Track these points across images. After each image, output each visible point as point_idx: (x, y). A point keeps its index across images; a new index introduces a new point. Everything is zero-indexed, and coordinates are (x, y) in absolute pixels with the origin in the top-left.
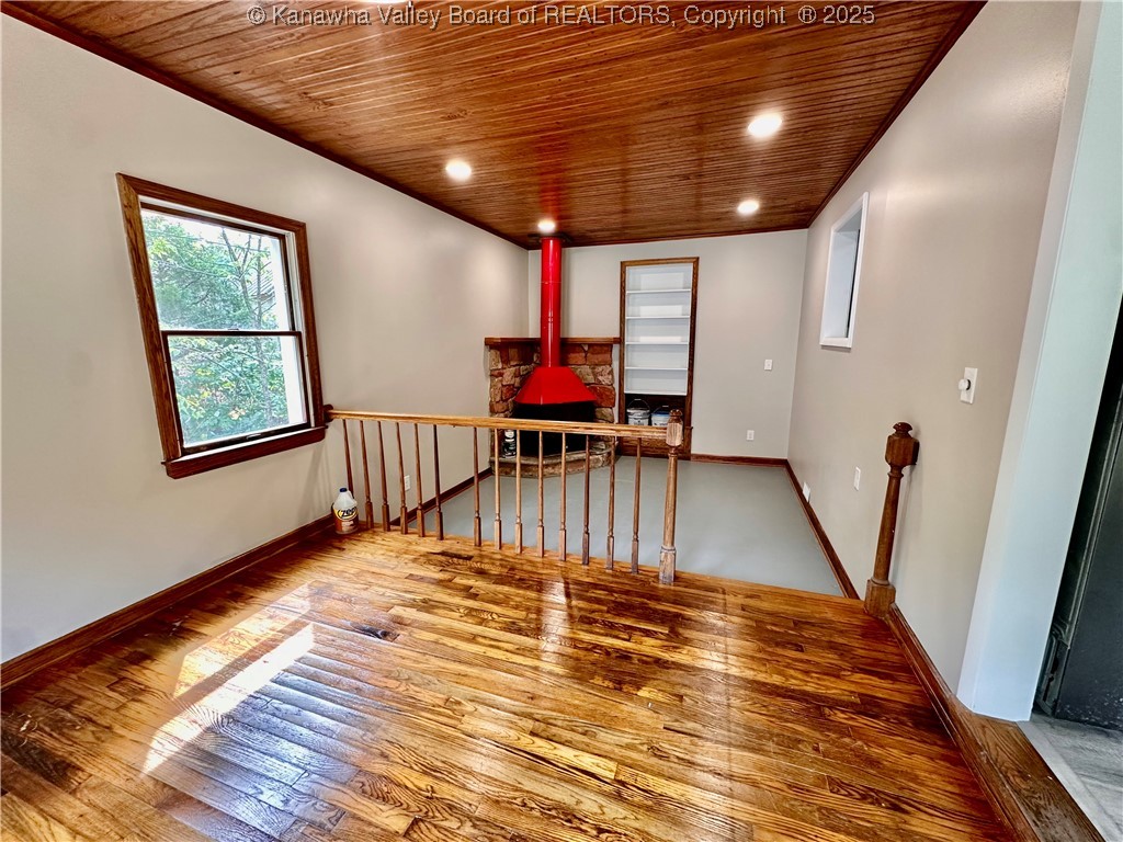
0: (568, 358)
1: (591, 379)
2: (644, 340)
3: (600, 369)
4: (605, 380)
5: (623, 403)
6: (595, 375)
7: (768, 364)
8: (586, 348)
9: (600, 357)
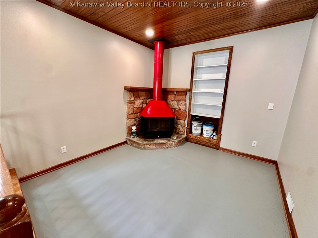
0: (168, 97)
1: (176, 107)
2: (203, 90)
3: (180, 103)
4: (182, 107)
5: (190, 119)
6: (178, 105)
7: (271, 106)
8: (175, 93)
9: (181, 97)
